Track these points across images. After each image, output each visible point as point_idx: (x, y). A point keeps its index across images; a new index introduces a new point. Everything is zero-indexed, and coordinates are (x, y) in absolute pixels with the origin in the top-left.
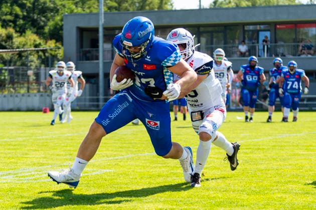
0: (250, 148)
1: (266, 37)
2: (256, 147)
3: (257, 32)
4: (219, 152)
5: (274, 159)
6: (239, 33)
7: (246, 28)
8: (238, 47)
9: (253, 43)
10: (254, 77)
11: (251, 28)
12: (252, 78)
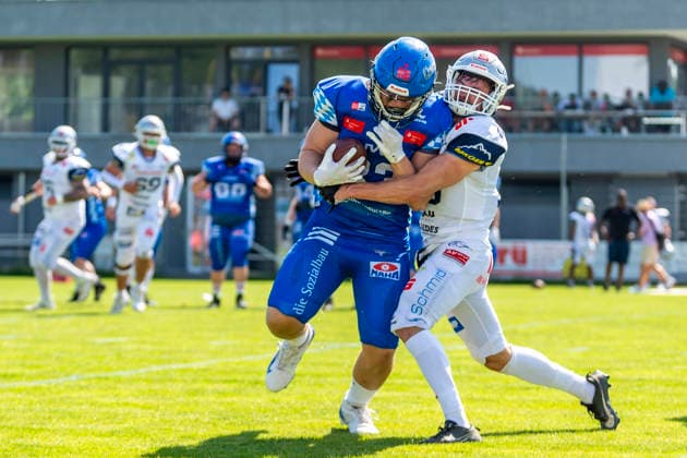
0: (235, 381)
1: (288, 80)
2: (250, 377)
3: (263, 66)
4: (150, 390)
5: (296, 411)
6: (215, 67)
7: (236, 54)
8: (210, 105)
9: (253, 95)
10: (236, 187)
11: (249, 53)
12: (230, 189)
